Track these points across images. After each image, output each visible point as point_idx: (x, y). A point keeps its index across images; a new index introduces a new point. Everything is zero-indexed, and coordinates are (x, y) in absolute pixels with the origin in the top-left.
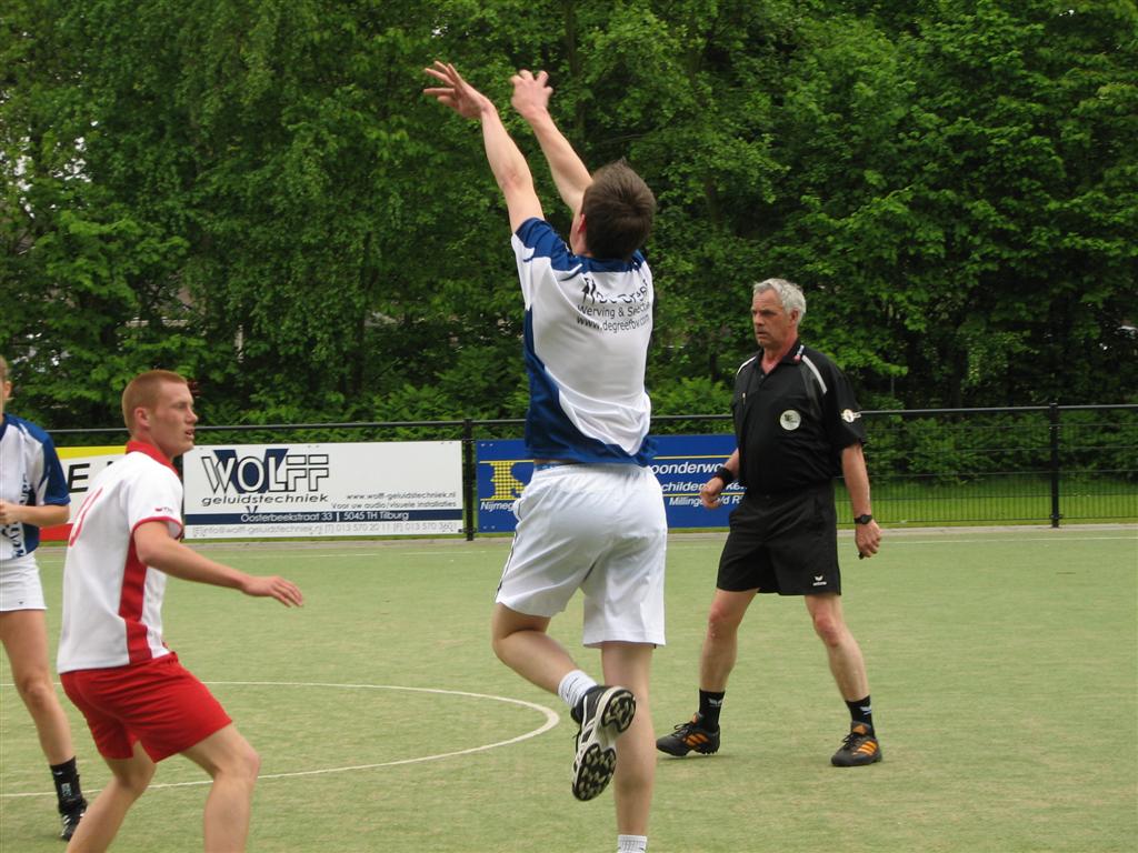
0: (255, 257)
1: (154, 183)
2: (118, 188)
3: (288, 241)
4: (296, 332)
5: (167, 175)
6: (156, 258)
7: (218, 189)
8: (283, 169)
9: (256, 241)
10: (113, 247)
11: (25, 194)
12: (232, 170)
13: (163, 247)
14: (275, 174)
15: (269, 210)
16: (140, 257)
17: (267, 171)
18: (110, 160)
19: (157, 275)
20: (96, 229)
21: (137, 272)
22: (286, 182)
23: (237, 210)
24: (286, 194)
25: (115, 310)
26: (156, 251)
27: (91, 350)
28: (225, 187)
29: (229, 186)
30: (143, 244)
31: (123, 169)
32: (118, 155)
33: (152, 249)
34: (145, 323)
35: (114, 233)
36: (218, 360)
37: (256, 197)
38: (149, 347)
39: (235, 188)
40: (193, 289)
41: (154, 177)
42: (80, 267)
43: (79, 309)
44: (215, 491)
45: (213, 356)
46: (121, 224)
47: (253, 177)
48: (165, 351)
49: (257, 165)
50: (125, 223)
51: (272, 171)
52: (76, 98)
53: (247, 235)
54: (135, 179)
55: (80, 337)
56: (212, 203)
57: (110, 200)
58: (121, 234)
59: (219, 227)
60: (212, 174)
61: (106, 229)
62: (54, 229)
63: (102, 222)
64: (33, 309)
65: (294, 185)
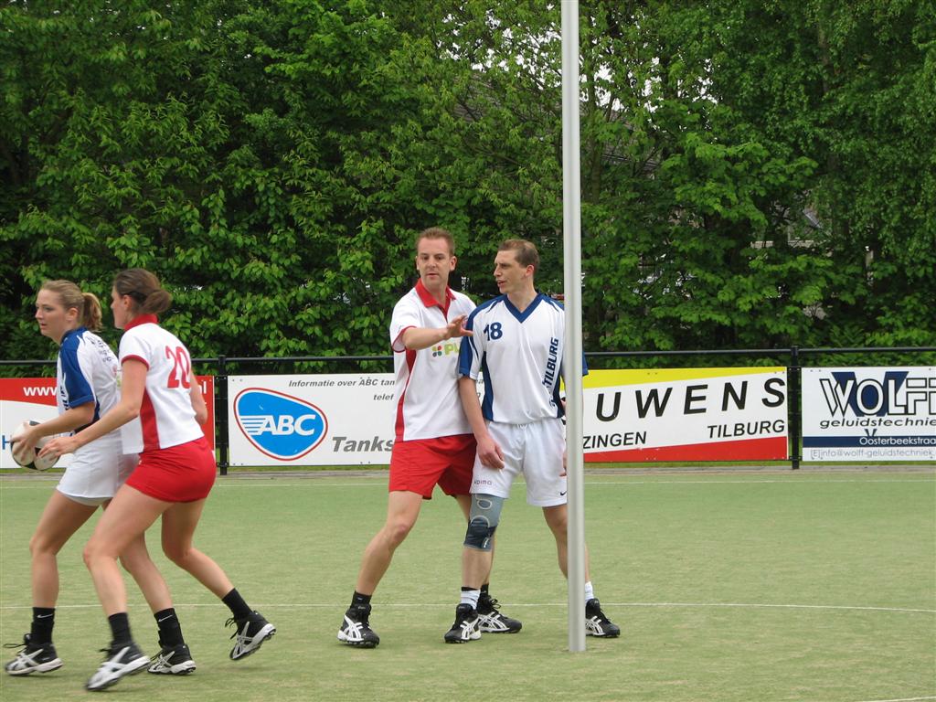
0: (882, 177)
1: (782, 102)
2: (745, 109)
3: (916, 161)
4: (923, 253)
5: (794, 95)
6: (782, 179)
7: (846, 107)
8: (912, 88)
9: (883, 160)
10: (740, 167)
11: (651, 114)
12: (860, 90)
13: (790, 169)
14: (904, 93)
15: (898, 129)
16: (766, 178)
17: (896, 90)
18: (737, 81)
19: (784, 195)
20: (721, 151)
21: (763, 194)
22: (916, 102)
23: (865, 131)
24: (915, 112)
25: (742, 231)
26: (783, 172)
27: (713, 272)
28: (852, 107)
29: (857, 106)
30: (769, 165)
31: (752, 89)
32: (747, 75)
33: (779, 170)
34: (770, 243)
35: (740, 156)
36: (844, 282)
37: (885, 117)
38: (775, 268)
39: (862, 108)
40: (819, 209)
41: (782, 97)
42: (709, 191)
43: (704, 231)
44: (833, 413)
45: (839, 277)
46: (748, 146)
47: (881, 97)
48: (791, 271)
49: (885, 85)
50: (752, 145)
51: (902, 91)
52: (704, 20)
53: (874, 154)
54: (763, 100)
55: (703, 260)
56: (841, 122)
57: (737, 121)
58: (746, 156)
59: (847, 148)
60: (838, 93)
61: (732, 151)
62: (680, 150)
63: (728, 144)
64: (658, 230)
65: (924, 105)
